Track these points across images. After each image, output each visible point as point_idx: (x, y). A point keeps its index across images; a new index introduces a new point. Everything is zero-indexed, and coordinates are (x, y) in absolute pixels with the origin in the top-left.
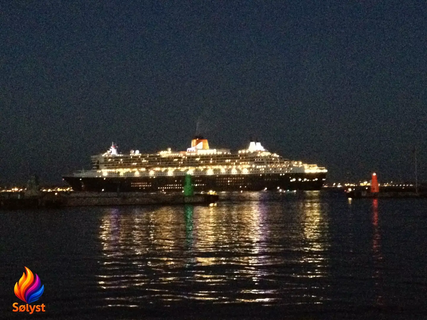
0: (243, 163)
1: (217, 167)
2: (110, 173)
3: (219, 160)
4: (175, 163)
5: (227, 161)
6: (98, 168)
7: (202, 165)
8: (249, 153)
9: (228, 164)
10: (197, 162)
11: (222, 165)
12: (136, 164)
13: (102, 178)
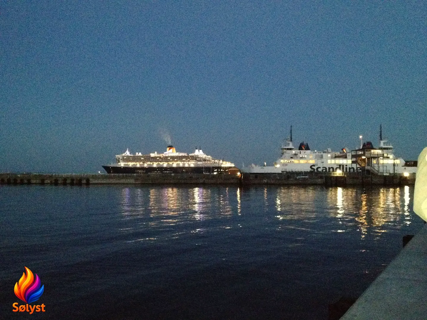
1: (178, 162)
3: (180, 158)
11: (181, 161)
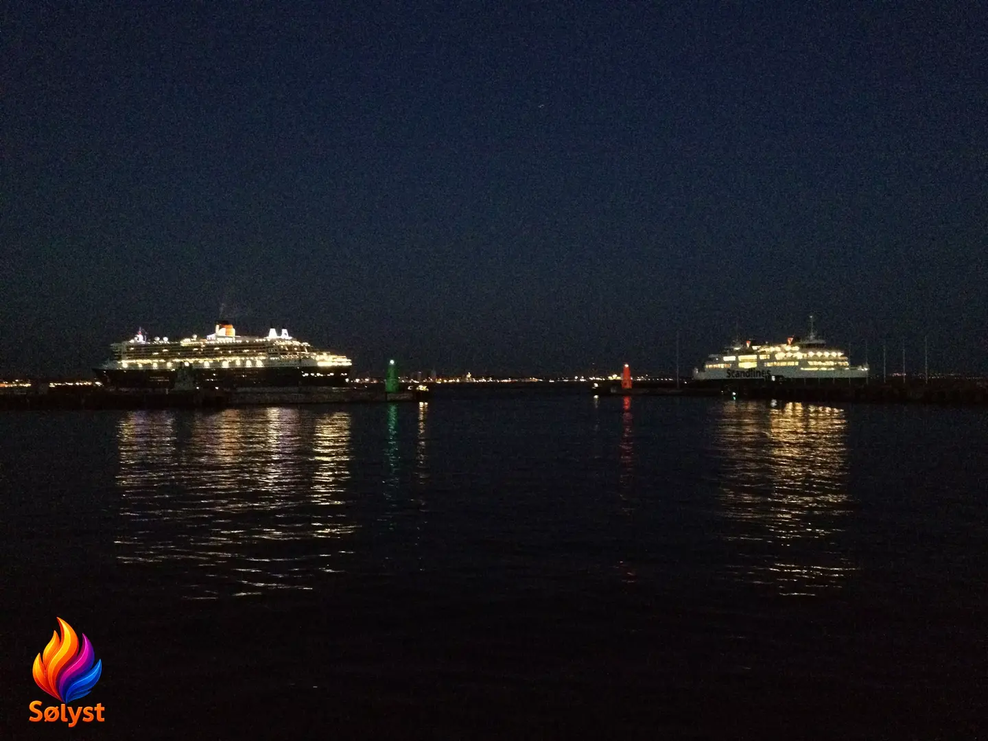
0: (261, 353)
2: (130, 365)
4: (195, 353)
5: (246, 351)
6: (120, 358)
7: (219, 356)
8: (267, 341)
9: (245, 355)
10: (216, 352)
12: (157, 353)
13: (122, 371)
